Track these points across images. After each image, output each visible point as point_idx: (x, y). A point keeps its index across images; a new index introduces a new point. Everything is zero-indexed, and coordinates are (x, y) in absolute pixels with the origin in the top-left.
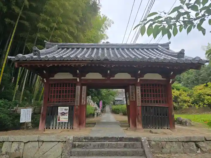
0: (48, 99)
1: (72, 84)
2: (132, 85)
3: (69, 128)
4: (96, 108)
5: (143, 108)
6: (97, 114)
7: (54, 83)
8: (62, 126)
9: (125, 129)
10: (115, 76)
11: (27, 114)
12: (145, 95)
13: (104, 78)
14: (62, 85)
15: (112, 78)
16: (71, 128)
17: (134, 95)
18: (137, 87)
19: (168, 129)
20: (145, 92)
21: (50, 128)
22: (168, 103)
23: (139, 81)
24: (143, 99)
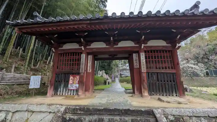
0: (58, 67)
1: (78, 53)
2: (135, 52)
3: (75, 94)
4: (107, 78)
5: (148, 74)
6: (109, 82)
7: (62, 52)
8: (68, 92)
9: (131, 96)
10: (119, 44)
11: (36, 81)
12: (149, 61)
13: (108, 47)
14: (70, 54)
15: (115, 46)
16: (77, 94)
17: (138, 63)
18: (141, 54)
19: (177, 96)
20: (149, 58)
21: (57, 94)
22: (174, 69)
23: (142, 47)
24: (148, 65)
